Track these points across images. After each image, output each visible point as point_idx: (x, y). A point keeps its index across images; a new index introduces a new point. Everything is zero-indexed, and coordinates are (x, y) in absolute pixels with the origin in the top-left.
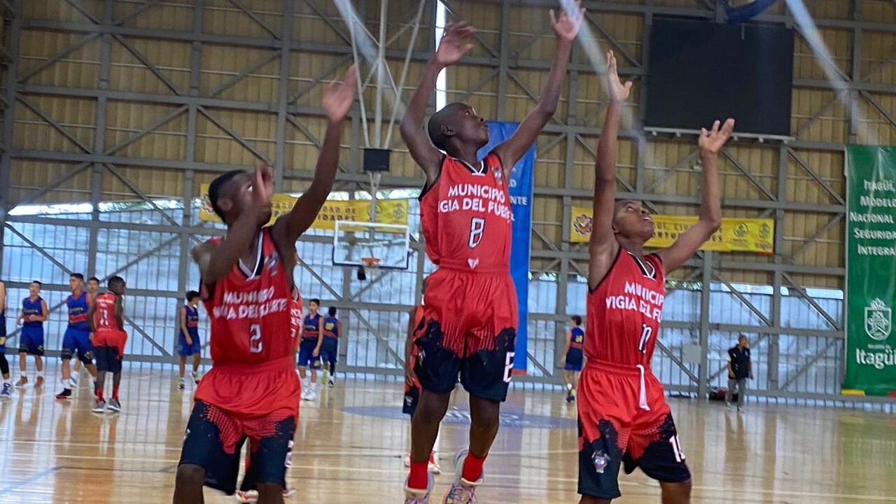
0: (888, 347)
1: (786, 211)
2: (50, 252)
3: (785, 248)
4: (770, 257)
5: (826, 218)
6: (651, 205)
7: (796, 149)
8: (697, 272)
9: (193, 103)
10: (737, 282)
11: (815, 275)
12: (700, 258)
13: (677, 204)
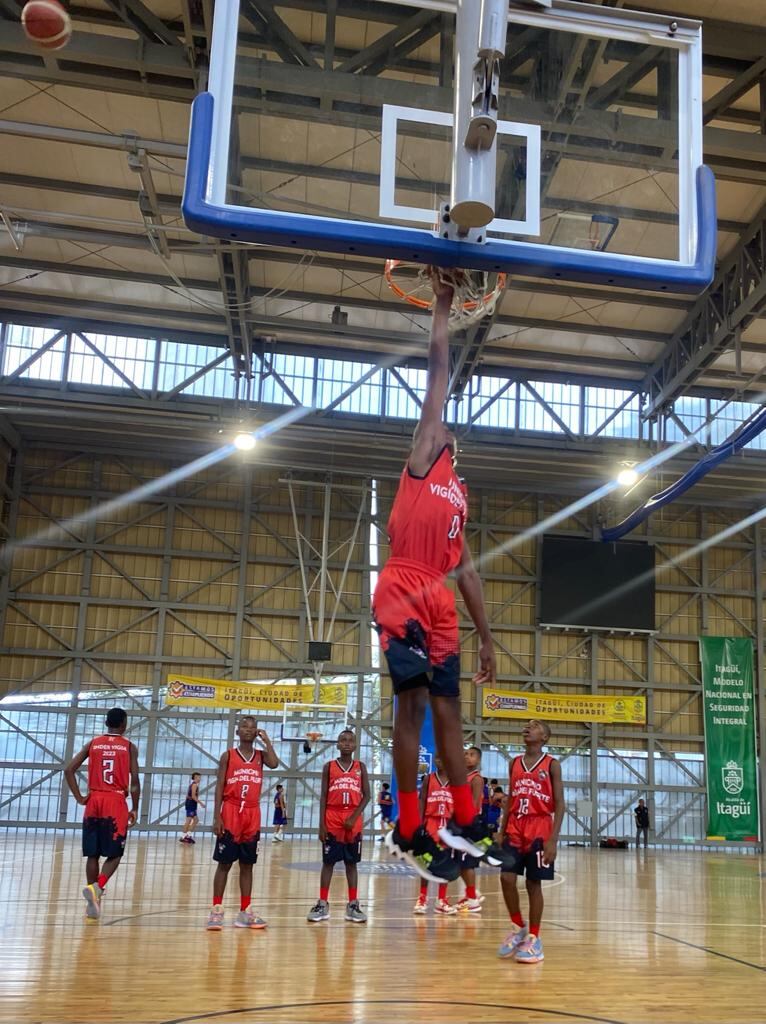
0: (742, 800)
1: (656, 690)
2: (33, 736)
3: (656, 720)
4: (644, 727)
5: (687, 695)
6: (547, 686)
7: (660, 640)
8: (587, 740)
9: (163, 606)
10: (619, 748)
11: (681, 742)
12: (588, 729)
13: (568, 685)
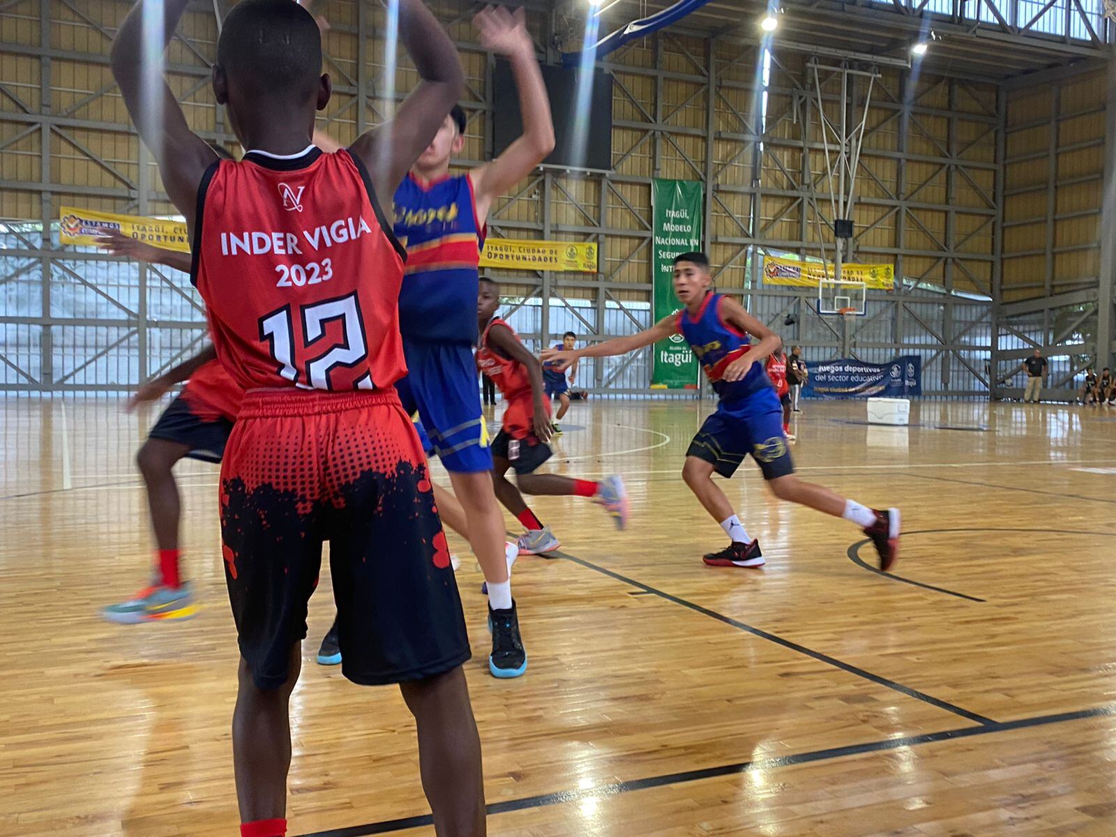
0: (684, 349)
1: (607, 236)
3: (606, 268)
4: (595, 276)
5: (637, 241)
6: (499, 230)
7: (613, 182)
8: (538, 290)
9: (47, 122)
10: (570, 297)
11: (629, 291)
12: (539, 277)
13: (519, 229)
